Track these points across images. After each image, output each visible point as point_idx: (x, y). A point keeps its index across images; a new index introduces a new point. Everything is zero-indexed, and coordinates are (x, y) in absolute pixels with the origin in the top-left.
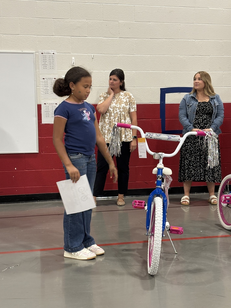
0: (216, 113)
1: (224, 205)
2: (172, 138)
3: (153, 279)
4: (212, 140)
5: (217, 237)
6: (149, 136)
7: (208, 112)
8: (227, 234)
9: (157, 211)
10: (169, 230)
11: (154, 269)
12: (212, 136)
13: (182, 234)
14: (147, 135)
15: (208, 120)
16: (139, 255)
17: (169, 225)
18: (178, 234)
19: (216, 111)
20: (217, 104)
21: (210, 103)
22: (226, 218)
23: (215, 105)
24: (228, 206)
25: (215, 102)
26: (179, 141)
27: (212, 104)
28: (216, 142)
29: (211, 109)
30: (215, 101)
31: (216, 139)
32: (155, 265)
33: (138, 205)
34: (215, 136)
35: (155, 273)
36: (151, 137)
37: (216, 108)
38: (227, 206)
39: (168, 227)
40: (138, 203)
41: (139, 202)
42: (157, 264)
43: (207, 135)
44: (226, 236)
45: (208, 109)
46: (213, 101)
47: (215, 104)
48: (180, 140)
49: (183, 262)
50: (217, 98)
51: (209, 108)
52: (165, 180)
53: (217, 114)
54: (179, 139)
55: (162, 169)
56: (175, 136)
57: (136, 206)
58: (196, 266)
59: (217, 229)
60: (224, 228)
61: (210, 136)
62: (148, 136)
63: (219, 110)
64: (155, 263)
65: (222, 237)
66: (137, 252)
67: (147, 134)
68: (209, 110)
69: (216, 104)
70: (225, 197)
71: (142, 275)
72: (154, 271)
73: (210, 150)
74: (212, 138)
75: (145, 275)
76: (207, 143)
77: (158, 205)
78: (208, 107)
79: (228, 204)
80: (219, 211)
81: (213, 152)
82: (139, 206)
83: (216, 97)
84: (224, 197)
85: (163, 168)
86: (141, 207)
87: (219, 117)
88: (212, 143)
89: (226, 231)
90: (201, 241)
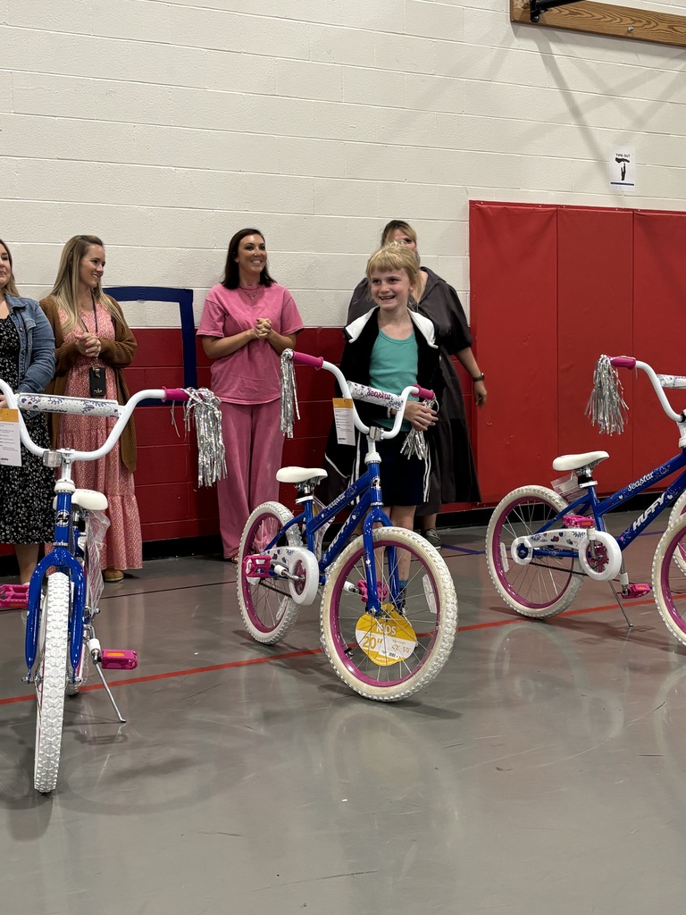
0: (30, 349)
1: (253, 581)
2: (96, 407)
3: (48, 802)
4: (206, 412)
5: (237, 665)
6: (30, 403)
7: (8, 346)
8: (262, 656)
9: (52, 613)
10: (99, 659)
11: (47, 776)
12: (205, 400)
13: (134, 667)
14: (24, 400)
15: (8, 370)
16: (18, 737)
17: (99, 648)
18: (125, 668)
19: (30, 343)
20: (31, 324)
21: (12, 322)
22: (260, 614)
23: (25, 327)
24: (263, 584)
25: (26, 320)
26: (114, 414)
27: (17, 322)
28: (217, 416)
29: (14, 338)
30: (26, 316)
31: (216, 409)
32: (48, 764)
33: (13, 597)
34: (213, 401)
35: (52, 786)
36: (35, 406)
37: (30, 336)
38: (260, 583)
39: (96, 651)
40: (12, 593)
41: (16, 590)
42: (55, 761)
43: (193, 400)
44: (258, 662)
45: (6, 337)
46: (18, 315)
47: (24, 324)
48: (119, 412)
49: (137, 745)
50: (32, 309)
51: (7, 335)
52: (87, 525)
53: (34, 352)
54: (116, 411)
55: (70, 495)
56: (104, 403)
57: (8, 600)
58: (172, 752)
59: (237, 645)
60: (254, 640)
61: (200, 401)
62: (26, 402)
63: (40, 340)
64: (49, 759)
65: (250, 663)
66: (13, 728)
67: (22, 397)
68: (9, 340)
69: (28, 325)
70: (253, 560)
71: (17, 796)
72: (46, 782)
73: (202, 437)
74: (207, 406)
75: (26, 793)
76: (193, 422)
77: (56, 596)
78: (5, 333)
79: (263, 579)
80: (241, 598)
81: (210, 444)
82: (16, 600)
83: (28, 307)
84: (250, 561)
85: (73, 493)
86: (22, 603)
87: (40, 361)
88: (207, 421)
89: (259, 647)
90: (192, 680)
